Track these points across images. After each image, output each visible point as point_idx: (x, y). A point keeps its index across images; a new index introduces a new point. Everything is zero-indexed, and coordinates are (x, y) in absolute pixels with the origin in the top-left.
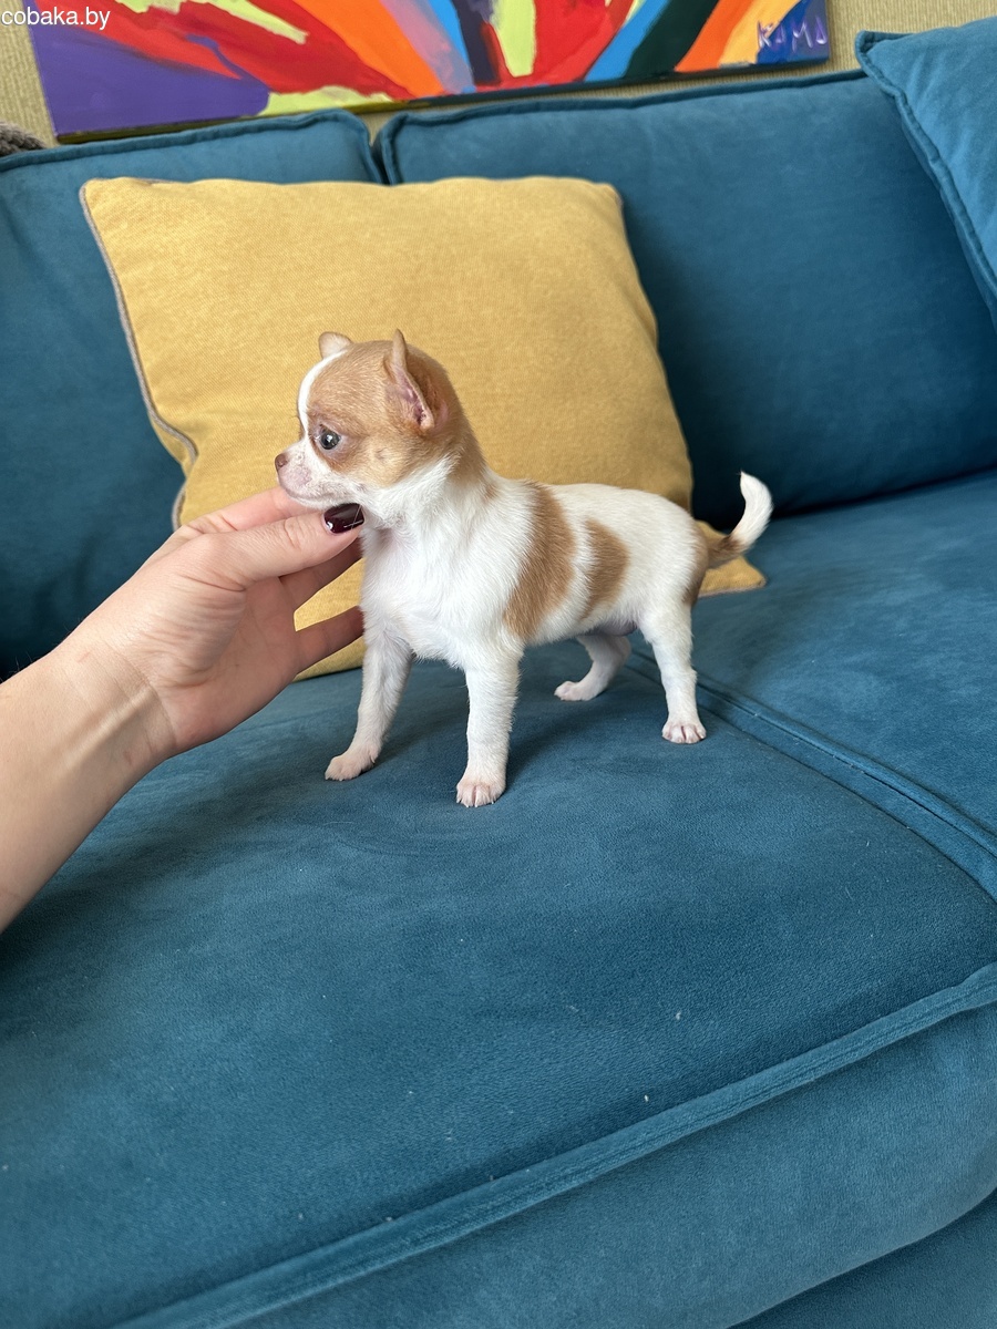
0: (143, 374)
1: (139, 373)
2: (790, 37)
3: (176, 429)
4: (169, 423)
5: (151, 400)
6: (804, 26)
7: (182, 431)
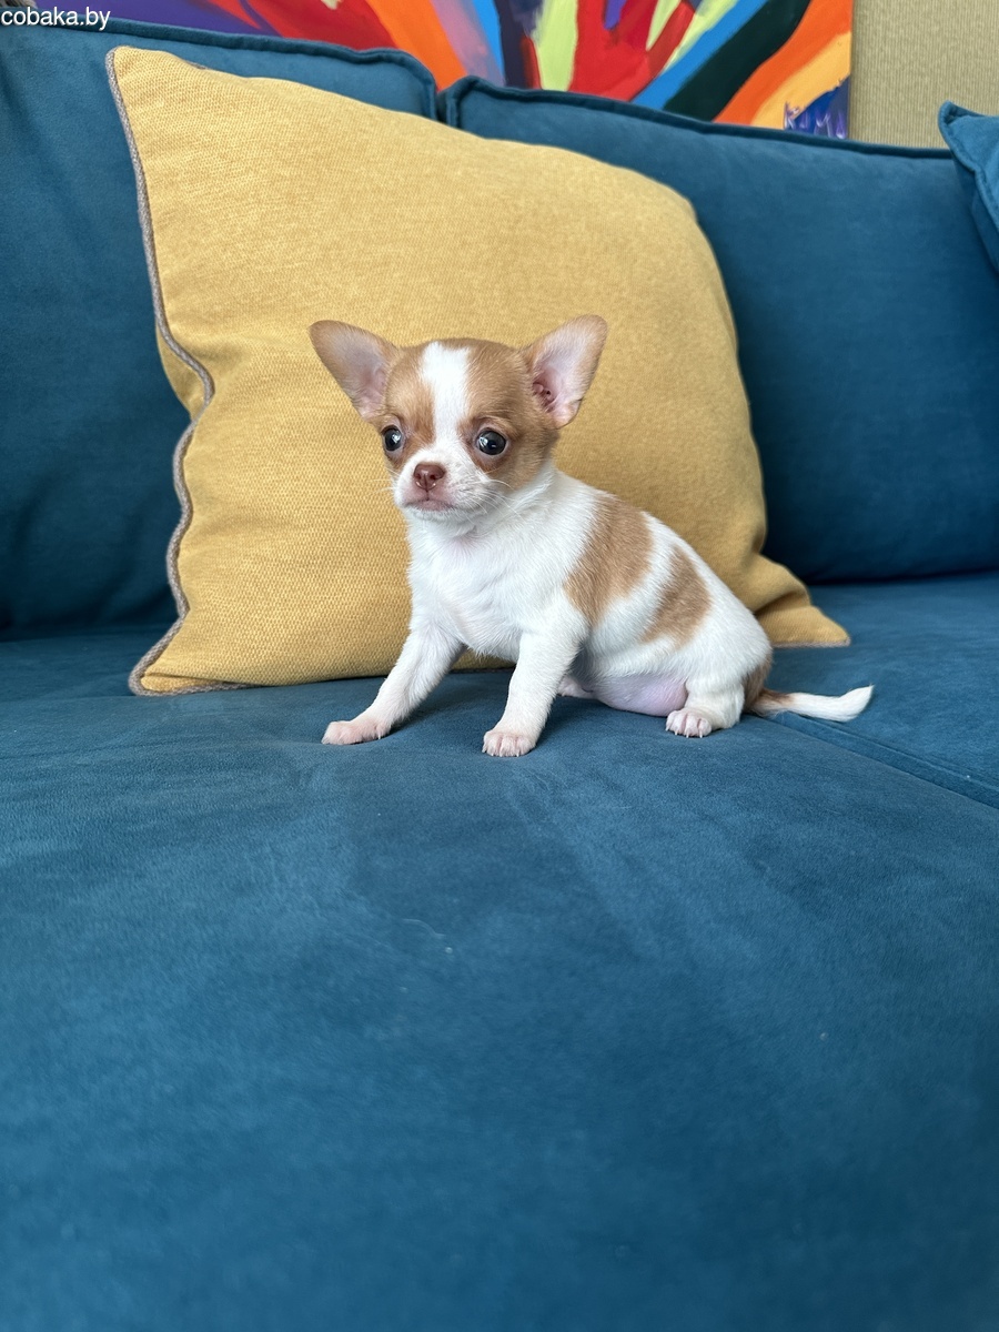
2: (813, 124)
3: (190, 355)
4: (183, 346)
5: (163, 314)
6: (827, 118)
7: (197, 358)
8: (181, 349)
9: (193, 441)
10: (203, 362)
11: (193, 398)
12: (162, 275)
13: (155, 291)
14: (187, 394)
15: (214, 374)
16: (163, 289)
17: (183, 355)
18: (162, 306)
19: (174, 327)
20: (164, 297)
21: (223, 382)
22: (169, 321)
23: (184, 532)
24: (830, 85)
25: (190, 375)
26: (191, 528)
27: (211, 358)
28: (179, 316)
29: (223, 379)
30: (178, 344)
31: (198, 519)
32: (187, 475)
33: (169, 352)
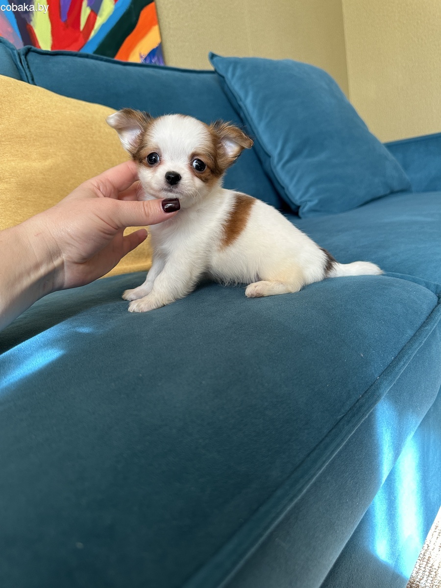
2: (151, 61)
6: (156, 59)
24: (154, 45)
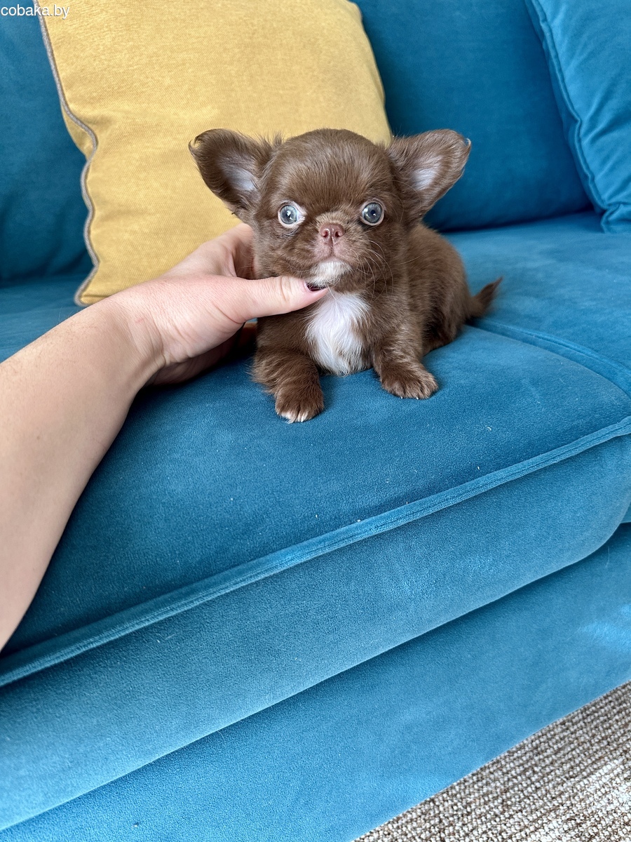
0: (59, 80)
1: (57, 79)
3: (81, 121)
4: (78, 117)
5: (65, 99)
7: (87, 124)
8: (77, 119)
9: (90, 170)
10: (90, 125)
11: (86, 146)
12: (61, 76)
13: (58, 86)
14: (82, 144)
15: (97, 132)
16: (63, 84)
17: (79, 122)
18: (63, 94)
19: (71, 106)
20: (64, 88)
21: (103, 137)
22: (69, 103)
23: (91, 221)
25: (83, 133)
26: (95, 219)
27: (94, 124)
28: (74, 100)
29: (102, 135)
30: (74, 116)
31: (98, 213)
32: (89, 189)
33: (70, 121)
